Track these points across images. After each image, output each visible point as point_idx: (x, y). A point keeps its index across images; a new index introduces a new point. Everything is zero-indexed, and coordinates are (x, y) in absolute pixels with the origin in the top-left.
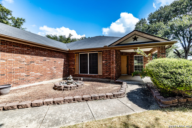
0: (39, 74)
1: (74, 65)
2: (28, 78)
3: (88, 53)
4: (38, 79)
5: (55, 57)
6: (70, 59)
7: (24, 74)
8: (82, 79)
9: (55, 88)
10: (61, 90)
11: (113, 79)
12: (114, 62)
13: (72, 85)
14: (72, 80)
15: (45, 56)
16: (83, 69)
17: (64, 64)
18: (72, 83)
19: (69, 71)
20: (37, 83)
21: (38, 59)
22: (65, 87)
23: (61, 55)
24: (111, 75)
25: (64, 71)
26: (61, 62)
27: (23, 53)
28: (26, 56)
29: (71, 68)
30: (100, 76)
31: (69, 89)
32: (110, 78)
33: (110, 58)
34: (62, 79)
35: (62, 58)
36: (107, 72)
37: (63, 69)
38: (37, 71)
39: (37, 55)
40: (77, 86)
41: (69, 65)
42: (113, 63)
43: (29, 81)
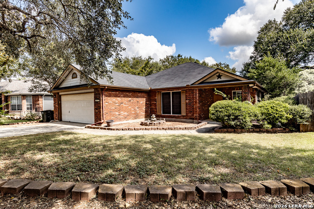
0: (126, 113)
1: (155, 105)
2: (120, 116)
3: (171, 92)
4: (126, 118)
5: (137, 97)
6: (152, 98)
7: (117, 113)
8: (164, 119)
9: (142, 124)
10: (147, 125)
11: (196, 119)
12: (198, 101)
13: (155, 122)
14: (155, 119)
15: (130, 97)
16: (166, 110)
17: (146, 103)
18: (155, 121)
19: (150, 111)
20: (125, 122)
21: (125, 100)
22: (150, 123)
23: (143, 94)
24: (195, 115)
25: (146, 112)
26: (142, 101)
27: (116, 96)
28: (118, 98)
29: (152, 109)
30: (183, 116)
31: (153, 125)
32: (193, 119)
33: (193, 97)
34: (144, 119)
35: (144, 97)
36: (190, 112)
37: (144, 110)
38: (125, 111)
39: (124, 97)
40: (160, 123)
41: (151, 105)
42: (196, 102)
43: (120, 120)
